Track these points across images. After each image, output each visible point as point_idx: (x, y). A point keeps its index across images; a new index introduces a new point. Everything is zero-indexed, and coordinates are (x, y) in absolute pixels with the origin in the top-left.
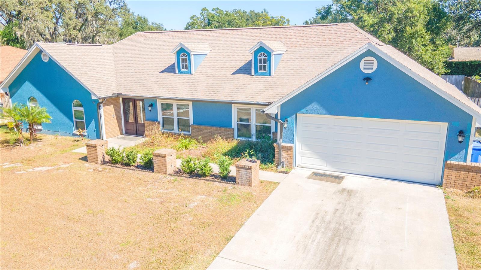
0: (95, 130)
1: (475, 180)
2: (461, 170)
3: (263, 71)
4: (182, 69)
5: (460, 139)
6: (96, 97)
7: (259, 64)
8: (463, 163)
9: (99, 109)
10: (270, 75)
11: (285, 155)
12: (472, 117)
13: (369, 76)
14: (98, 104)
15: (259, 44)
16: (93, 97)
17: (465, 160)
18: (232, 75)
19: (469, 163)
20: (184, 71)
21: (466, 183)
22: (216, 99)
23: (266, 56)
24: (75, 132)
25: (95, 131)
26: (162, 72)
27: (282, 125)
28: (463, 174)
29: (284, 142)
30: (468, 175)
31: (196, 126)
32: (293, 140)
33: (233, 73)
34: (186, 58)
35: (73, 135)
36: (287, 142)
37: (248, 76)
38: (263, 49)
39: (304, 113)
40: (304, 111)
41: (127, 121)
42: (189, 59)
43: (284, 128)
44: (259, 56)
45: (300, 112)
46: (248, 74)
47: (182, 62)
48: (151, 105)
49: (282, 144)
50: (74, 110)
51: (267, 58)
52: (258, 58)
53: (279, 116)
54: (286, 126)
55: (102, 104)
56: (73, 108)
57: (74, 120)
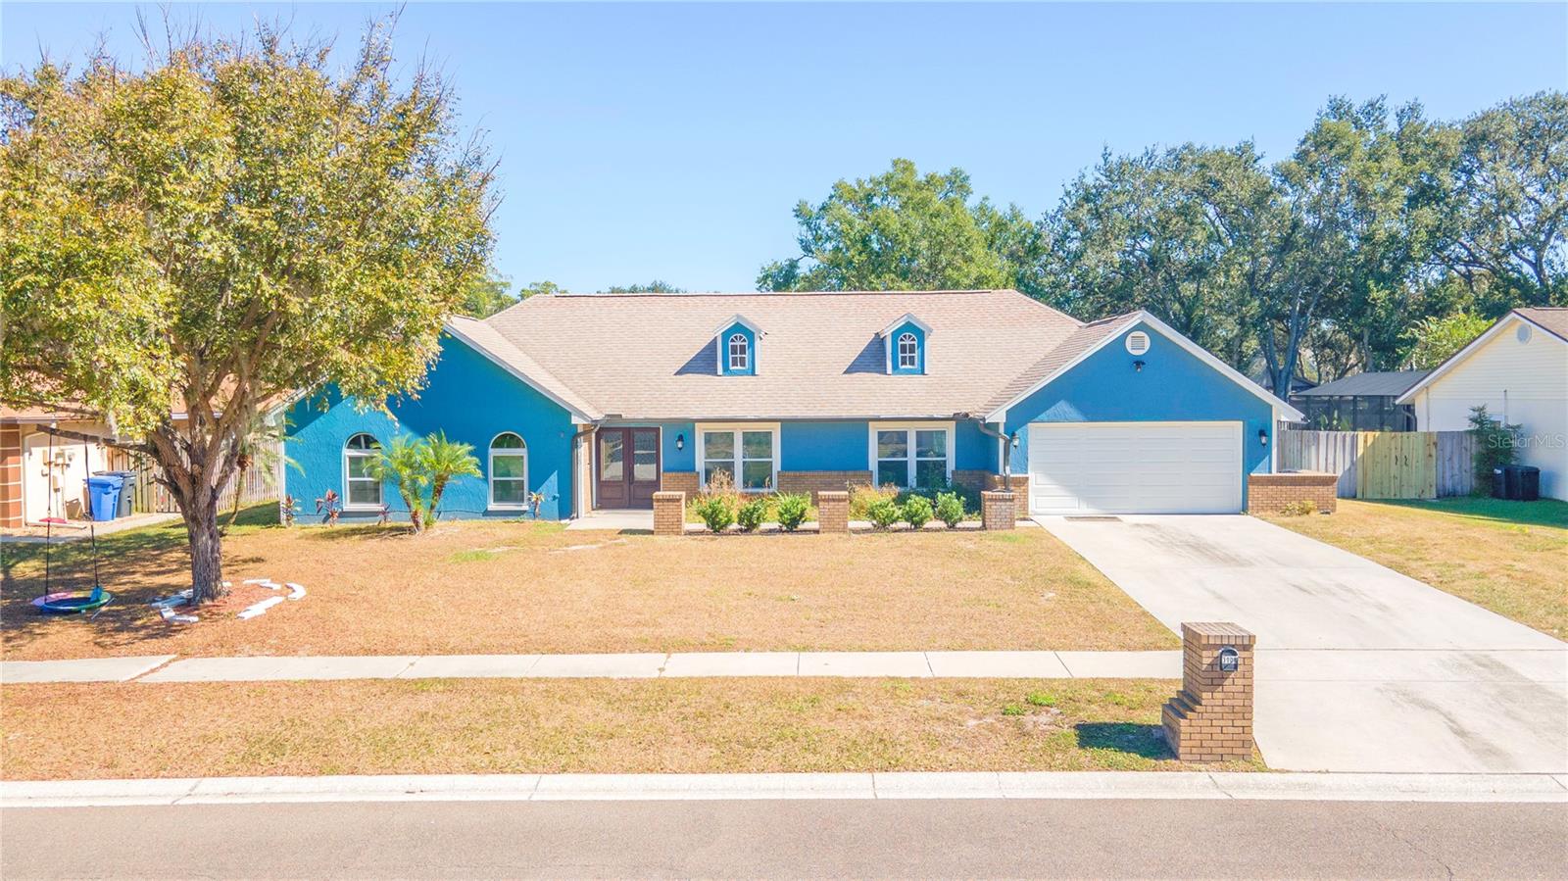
0: (557, 495)
1: (1284, 496)
2: (1269, 483)
3: (908, 367)
4: (733, 365)
5: (1264, 440)
6: (585, 419)
7: (902, 353)
8: (1268, 475)
9: (577, 445)
10: (923, 373)
12: (1271, 406)
13: (1139, 360)
14: (574, 437)
15: (905, 315)
16: (575, 420)
17: (1270, 472)
18: (846, 375)
19: (1275, 473)
20: (737, 370)
21: (1275, 501)
24: (492, 506)
25: (554, 498)
26: (679, 373)
27: (1008, 443)
28: (1270, 490)
29: (1012, 471)
30: (1277, 490)
32: (1027, 466)
33: (845, 373)
34: (743, 343)
35: (487, 513)
36: (1016, 472)
37: (878, 375)
38: (910, 328)
39: (1042, 422)
40: (1043, 416)
41: (603, 479)
42: (752, 345)
43: (1012, 448)
44: (902, 340)
45: (1036, 420)
46: (877, 372)
47: (734, 351)
48: (681, 438)
49: (1012, 476)
50: (494, 457)
51: (916, 343)
52: (900, 343)
53: (1002, 430)
54: (1016, 442)
55: (582, 438)
56: (493, 452)
57: (492, 478)
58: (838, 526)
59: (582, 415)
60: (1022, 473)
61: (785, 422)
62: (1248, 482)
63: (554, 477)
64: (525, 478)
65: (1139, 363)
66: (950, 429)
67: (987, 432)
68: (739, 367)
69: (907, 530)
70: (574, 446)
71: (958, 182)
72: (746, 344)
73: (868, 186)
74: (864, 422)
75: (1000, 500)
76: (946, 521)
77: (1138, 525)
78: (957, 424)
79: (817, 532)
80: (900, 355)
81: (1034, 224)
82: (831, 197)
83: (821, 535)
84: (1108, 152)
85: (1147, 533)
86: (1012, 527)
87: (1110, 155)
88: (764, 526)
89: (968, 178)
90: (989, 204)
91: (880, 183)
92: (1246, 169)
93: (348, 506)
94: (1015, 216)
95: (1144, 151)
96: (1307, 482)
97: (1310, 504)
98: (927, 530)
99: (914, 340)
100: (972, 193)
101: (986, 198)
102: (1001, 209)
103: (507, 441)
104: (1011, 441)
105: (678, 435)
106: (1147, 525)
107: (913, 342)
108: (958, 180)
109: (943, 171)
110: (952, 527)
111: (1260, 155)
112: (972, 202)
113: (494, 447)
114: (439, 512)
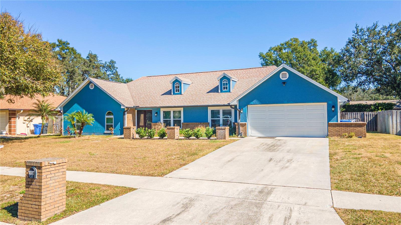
0: (120, 129)
1: (343, 131)
2: (336, 126)
3: (225, 90)
4: (176, 92)
5: (333, 109)
7: (223, 86)
8: (336, 123)
9: (125, 115)
10: (230, 92)
11: (242, 129)
12: (337, 97)
13: (285, 81)
14: (124, 112)
15: (223, 74)
16: (122, 107)
17: (337, 121)
18: (207, 94)
19: (339, 122)
21: (339, 133)
22: (199, 104)
23: (227, 81)
24: (106, 131)
27: (240, 112)
28: (337, 128)
29: (241, 121)
30: (339, 128)
32: (246, 120)
34: (179, 85)
35: (105, 134)
36: (243, 122)
38: (225, 77)
40: (252, 103)
41: (140, 125)
42: (181, 85)
44: (223, 82)
45: (250, 104)
46: (216, 92)
47: (176, 88)
48: (156, 113)
49: (240, 123)
50: (107, 118)
53: (238, 107)
54: (242, 111)
55: (126, 112)
56: (106, 117)
57: (106, 124)
58: (172, 137)
59: (124, 106)
60: (245, 122)
61: (184, 107)
62: (329, 125)
63: (119, 124)
64: (113, 124)
67: (232, 108)
73: (280, 46)
74: (206, 107)
75: (221, 129)
79: (166, 139)
81: (338, 53)
82: (269, 50)
83: (168, 140)
84: (357, 26)
86: (225, 138)
88: (155, 137)
89: (316, 41)
94: (332, 51)
96: (353, 125)
97: (353, 134)
102: (329, 50)
103: (109, 114)
108: (313, 42)
109: (307, 40)
110: (209, 139)
112: (319, 49)
113: (107, 115)
114: (94, 133)
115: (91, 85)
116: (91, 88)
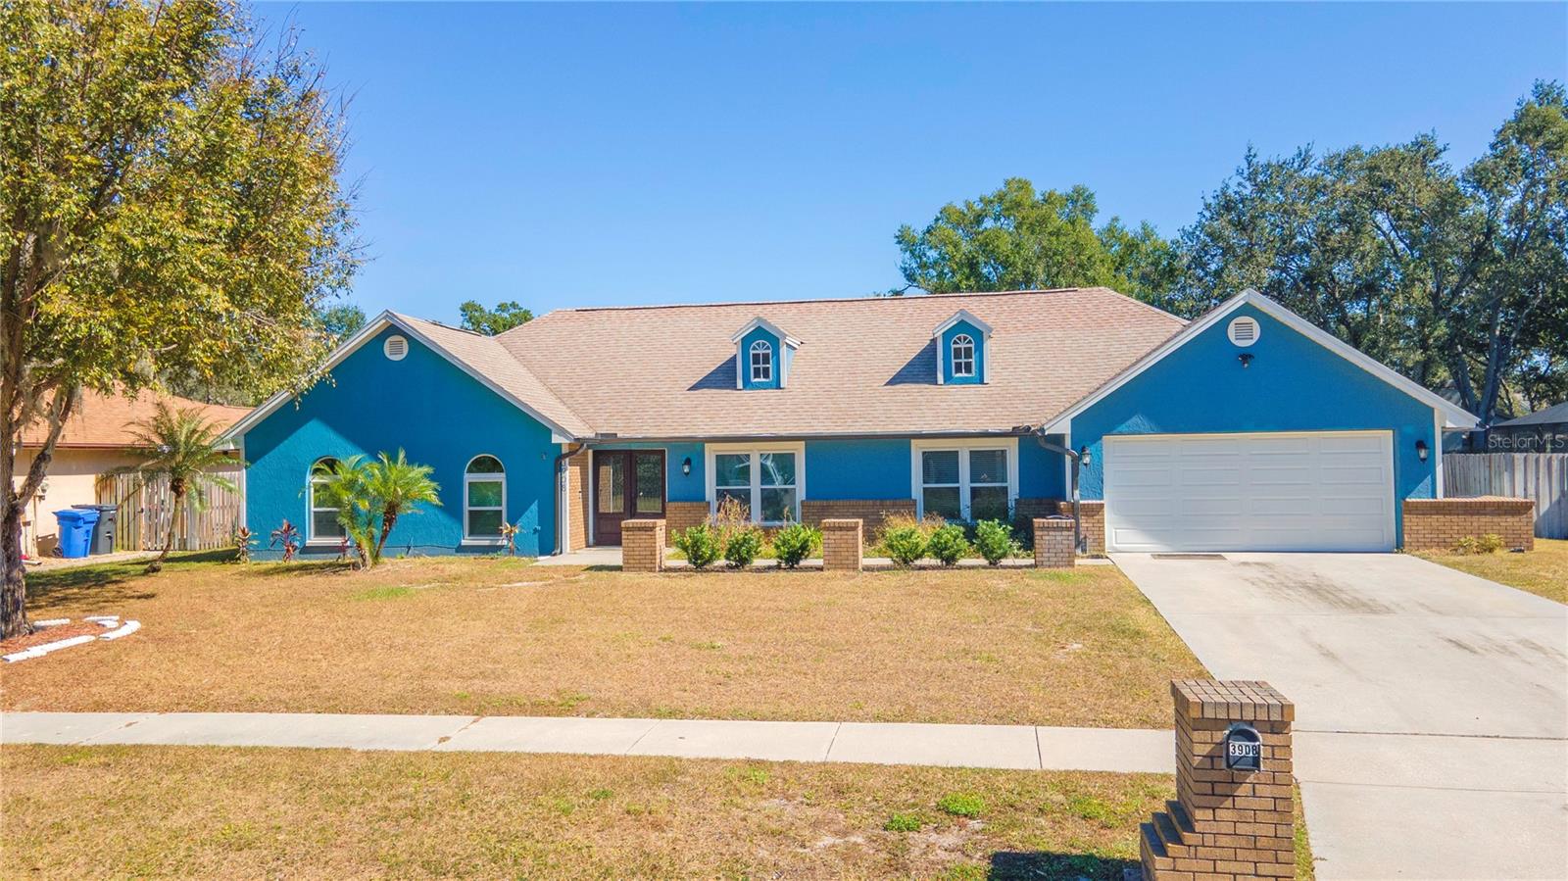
0: (539, 528)
1: (1456, 528)
2: (1432, 512)
3: (964, 375)
4: (755, 377)
5: (1423, 454)
6: (567, 438)
7: (955, 358)
8: (1431, 500)
9: (561, 470)
10: (982, 382)
11: (1087, 525)
12: (1432, 410)
13: (1246, 352)
14: (560, 460)
15: (958, 315)
16: (556, 439)
17: (1434, 495)
18: (888, 387)
19: (1440, 497)
20: (759, 382)
21: (1443, 536)
24: (467, 541)
26: (694, 388)
27: (1076, 461)
28: (1435, 520)
29: (1079, 496)
30: (1444, 520)
31: (818, 503)
32: (1102, 490)
33: (887, 384)
34: (767, 351)
35: (461, 550)
36: (1089, 498)
37: (927, 386)
38: (963, 326)
39: (1121, 433)
40: (1123, 428)
41: (601, 511)
42: (776, 353)
43: (1081, 467)
44: (955, 342)
45: (1114, 432)
46: (926, 382)
47: (756, 362)
48: (688, 462)
49: (1081, 502)
50: (470, 483)
51: (972, 346)
52: (953, 346)
53: (1068, 443)
54: (1087, 460)
55: (567, 460)
56: (469, 478)
57: (467, 508)
58: (847, 562)
59: (563, 432)
60: (1097, 499)
61: (808, 440)
62: (1402, 509)
63: (534, 507)
64: (504, 508)
65: (1246, 356)
66: (1012, 446)
67: (1050, 447)
68: (762, 380)
69: (933, 568)
70: (558, 468)
71: (1081, 202)
72: (770, 351)
73: (978, 207)
74: (904, 440)
75: (1054, 529)
76: (987, 558)
77: (1245, 564)
78: (1020, 441)
79: (820, 569)
80: (953, 361)
81: (1169, 243)
82: (937, 220)
83: (826, 573)
84: (1252, 154)
85: (1252, 573)
86: (1071, 564)
87: (1255, 156)
88: (757, 562)
89: (1091, 196)
90: (1119, 225)
91: (991, 202)
92: (1424, 166)
93: (313, 540)
94: (1147, 235)
95: (1297, 152)
96: (1489, 509)
97: (1494, 538)
98: (960, 568)
99: (970, 342)
100: (1097, 211)
101: (1116, 219)
102: (1131, 227)
103: (481, 466)
104: (1080, 458)
105: (684, 459)
106: (1257, 564)
107: (969, 345)
108: (1081, 198)
109: (1063, 189)
110: (993, 564)
111: (1442, 147)
112: (1099, 223)
113: (470, 471)
114: (409, 548)
115: (391, 343)
116: (395, 352)
